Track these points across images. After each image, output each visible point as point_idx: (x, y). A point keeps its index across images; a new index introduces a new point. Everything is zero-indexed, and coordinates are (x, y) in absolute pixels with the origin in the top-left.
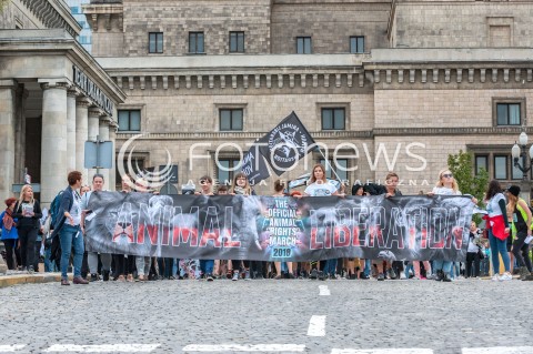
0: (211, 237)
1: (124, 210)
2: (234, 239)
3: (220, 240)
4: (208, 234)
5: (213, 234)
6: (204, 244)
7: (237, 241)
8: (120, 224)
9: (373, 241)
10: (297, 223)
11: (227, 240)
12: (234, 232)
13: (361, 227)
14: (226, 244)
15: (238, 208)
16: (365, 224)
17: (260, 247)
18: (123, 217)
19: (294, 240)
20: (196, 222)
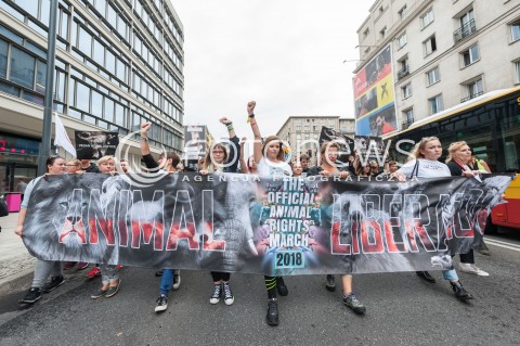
0: (184, 235)
1: (75, 198)
2: (216, 237)
3: (196, 238)
4: (179, 232)
5: (186, 230)
6: (172, 246)
7: (221, 240)
8: (70, 219)
9: (414, 242)
10: (312, 213)
11: (206, 238)
12: (217, 226)
13: (394, 222)
14: (206, 245)
15: (221, 191)
16: (398, 218)
17: (255, 251)
18: (73, 209)
19: (306, 239)
20: (160, 215)
